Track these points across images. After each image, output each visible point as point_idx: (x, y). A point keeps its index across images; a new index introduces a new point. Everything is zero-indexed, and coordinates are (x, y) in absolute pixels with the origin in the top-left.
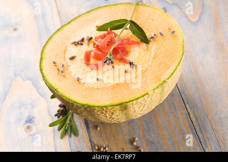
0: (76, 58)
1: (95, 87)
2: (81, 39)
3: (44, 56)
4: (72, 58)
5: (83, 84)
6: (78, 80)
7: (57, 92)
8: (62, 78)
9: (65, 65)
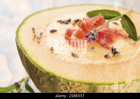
0: (57, 32)
1: (67, 60)
2: (67, 19)
3: (26, 22)
4: (53, 31)
5: (55, 54)
6: (52, 49)
7: (26, 53)
8: (36, 43)
9: (44, 35)
